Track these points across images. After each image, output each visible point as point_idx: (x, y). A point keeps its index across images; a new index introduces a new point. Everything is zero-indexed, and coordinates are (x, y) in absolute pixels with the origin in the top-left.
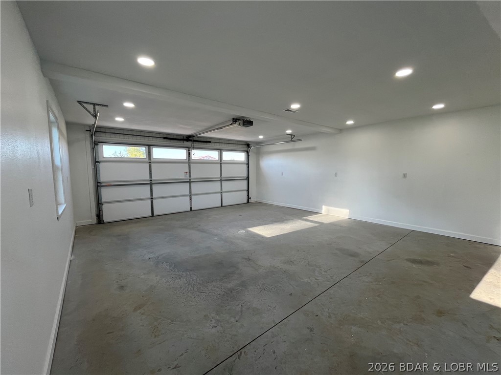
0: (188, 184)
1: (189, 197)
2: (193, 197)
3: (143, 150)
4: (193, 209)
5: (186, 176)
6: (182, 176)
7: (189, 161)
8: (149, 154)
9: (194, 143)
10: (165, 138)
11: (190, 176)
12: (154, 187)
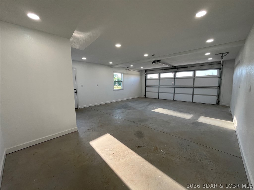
0: (173, 88)
1: (173, 94)
2: (175, 94)
3: (158, 75)
4: (175, 100)
5: (172, 84)
6: (171, 84)
7: (175, 78)
8: (159, 76)
9: (178, 69)
10: (165, 69)
11: (175, 84)
12: (160, 88)
